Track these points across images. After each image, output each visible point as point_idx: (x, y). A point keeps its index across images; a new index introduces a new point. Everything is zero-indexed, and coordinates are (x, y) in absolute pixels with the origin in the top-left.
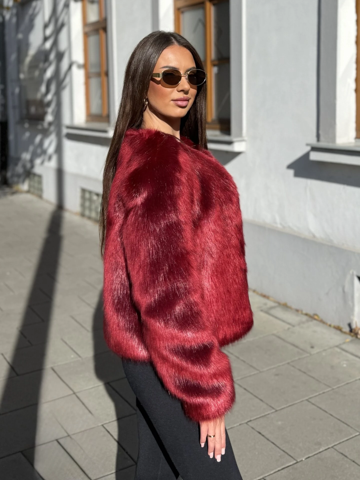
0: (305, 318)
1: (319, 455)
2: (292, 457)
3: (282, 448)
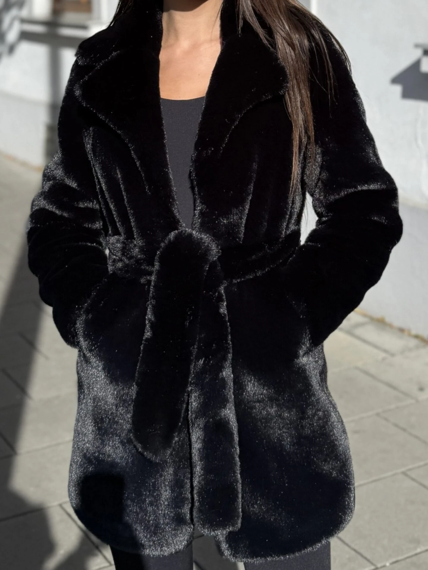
2: (368, 560)
3: (353, 545)
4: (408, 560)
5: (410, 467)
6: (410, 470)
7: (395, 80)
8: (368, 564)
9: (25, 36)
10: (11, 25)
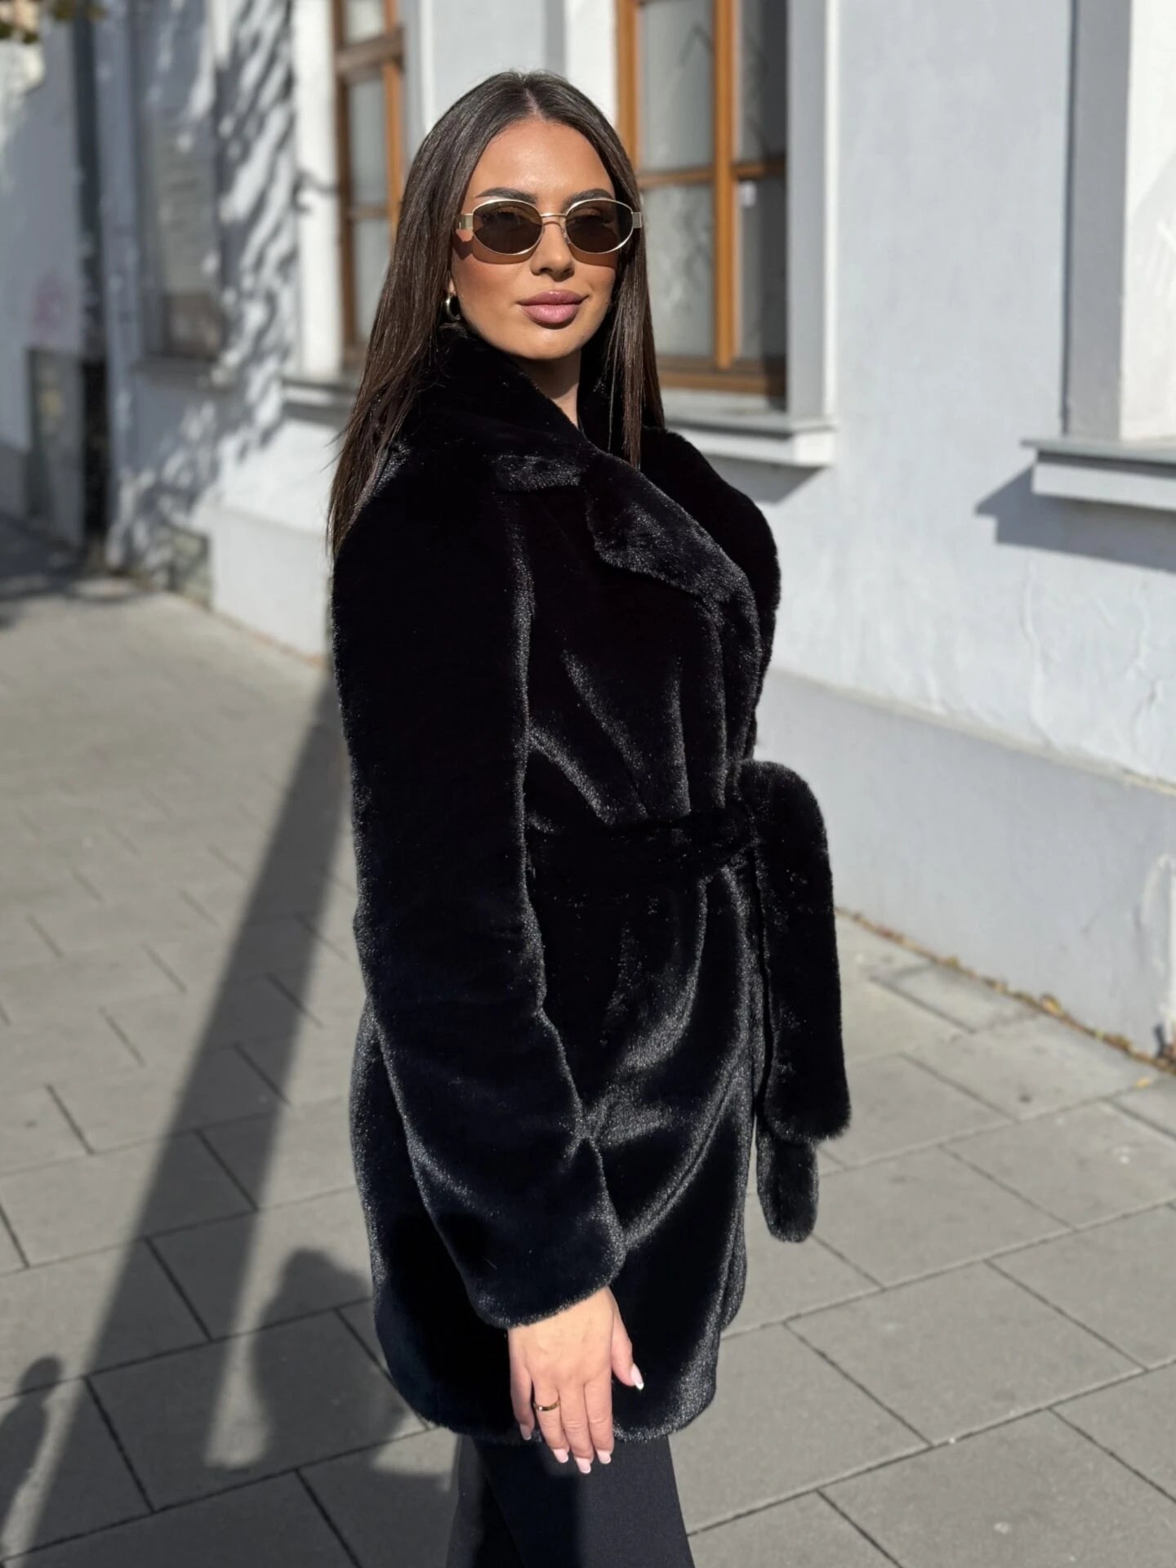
0: (1011, 1008)
1: (1004, 1431)
2: (915, 1432)
3: (887, 1403)
4: (993, 1433)
5: (1002, 1250)
6: (1000, 1256)
7: (984, 508)
8: (915, 1439)
9: (293, 411)
10: (265, 392)
